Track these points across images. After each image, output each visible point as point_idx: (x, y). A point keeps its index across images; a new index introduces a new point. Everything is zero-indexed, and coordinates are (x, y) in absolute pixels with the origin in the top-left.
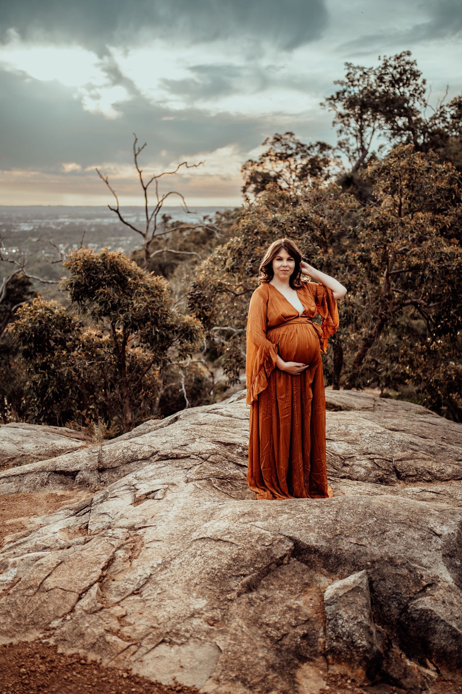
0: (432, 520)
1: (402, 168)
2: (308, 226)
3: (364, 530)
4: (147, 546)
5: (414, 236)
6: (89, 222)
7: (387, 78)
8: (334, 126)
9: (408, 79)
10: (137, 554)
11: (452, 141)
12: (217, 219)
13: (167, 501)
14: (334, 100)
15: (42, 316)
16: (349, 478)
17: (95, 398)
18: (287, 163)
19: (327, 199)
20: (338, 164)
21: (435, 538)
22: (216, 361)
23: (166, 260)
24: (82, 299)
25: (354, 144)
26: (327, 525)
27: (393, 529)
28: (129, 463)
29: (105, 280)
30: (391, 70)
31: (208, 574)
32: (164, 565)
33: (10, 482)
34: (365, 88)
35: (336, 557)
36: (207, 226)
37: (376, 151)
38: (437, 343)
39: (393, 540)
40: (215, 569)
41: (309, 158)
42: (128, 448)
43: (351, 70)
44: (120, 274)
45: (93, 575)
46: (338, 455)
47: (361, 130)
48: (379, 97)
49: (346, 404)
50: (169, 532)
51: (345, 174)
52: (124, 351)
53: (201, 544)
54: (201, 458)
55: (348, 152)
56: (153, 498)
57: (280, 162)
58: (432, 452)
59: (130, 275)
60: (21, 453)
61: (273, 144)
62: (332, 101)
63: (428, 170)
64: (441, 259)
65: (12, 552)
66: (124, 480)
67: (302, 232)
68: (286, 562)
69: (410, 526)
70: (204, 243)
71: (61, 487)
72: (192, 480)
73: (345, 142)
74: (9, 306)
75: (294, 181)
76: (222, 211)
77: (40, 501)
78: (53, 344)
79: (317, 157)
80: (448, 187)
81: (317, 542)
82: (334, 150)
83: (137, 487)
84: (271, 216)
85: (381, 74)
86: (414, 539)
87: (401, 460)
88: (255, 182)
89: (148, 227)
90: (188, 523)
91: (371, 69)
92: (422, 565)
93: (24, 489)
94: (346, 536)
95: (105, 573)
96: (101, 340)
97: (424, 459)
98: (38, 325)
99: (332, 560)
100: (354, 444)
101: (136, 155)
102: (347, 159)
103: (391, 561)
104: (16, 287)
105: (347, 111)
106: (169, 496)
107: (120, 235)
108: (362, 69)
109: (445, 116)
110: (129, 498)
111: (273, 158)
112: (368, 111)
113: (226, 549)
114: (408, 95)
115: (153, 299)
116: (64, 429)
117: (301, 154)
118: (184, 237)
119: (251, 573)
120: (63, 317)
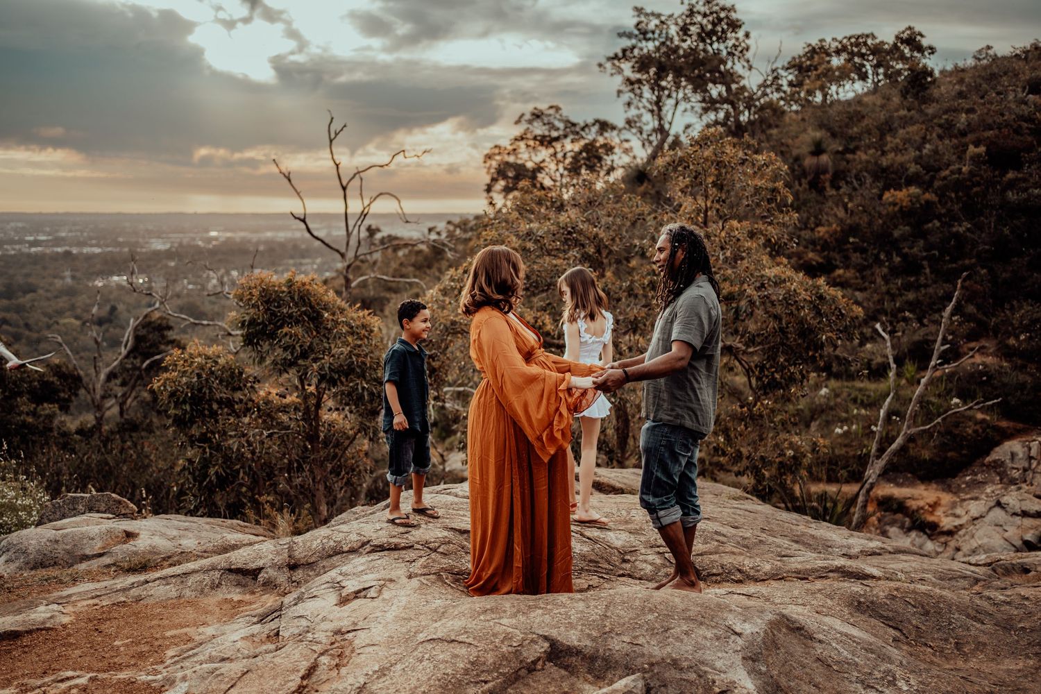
0: (731, 616)
1: (706, 160)
2: (576, 240)
3: (641, 626)
4: (359, 651)
5: (728, 254)
6: (254, 237)
7: (694, 29)
8: (618, 96)
9: (723, 31)
10: (345, 661)
11: (790, 118)
12: (449, 231)
13: (384, 600)
14: (619, 59)
15: (202, 367)
16: (630, 576)
17: (275, 485)
18: (551, 151)
19: (604, 202)
20: (626, 151)
21: (733, 637)
22: (448, 441)
23: (372, 293)
24: (258, 343)
25: (649, 122)
26: (594, 621)
27: (679, 626)
28: (330, 556)
29: (290, 316)
30: (699, 18)
31: (439, 680)
32: (382, 672)
33: (168, 584)
34: (663, 44)
35: (605, 659)
36: (434, 241)
37: (681, 133)
38: (762, 404)
39: (678, 639)
40: (448, 674)
41: (582, 143)
42: (328, 538)
43: (643, 18)
44: (312, 307)
45: (290, 684)
46: (617, 549)
47: (658, 103)
48: (684, 56)
49: (630, 486)
50: (386, 635)
51: (637, 166)
52: (317, 417)
53: (429, 646)
54: (428, 548)
55: (641, 133)
56: (365, 597)
57: (540, 148)
58: (746, 546)
59: (326, 309)
60: (180, 551)
61: (530, 122)
62: (616, 62)
63: (743, 162)
64: (763, 285)
65: (179, 666)
66: (326, 577)
67: (569, 249)
68: (539, 667)
69: (701, 624)
70: (429, 267)
71: (238, 590)
72: (416, 575)
73: (636, 119)
74: (138, 360)
75: (562, 175)
76: (457, 220)
77: (210, 608)
78: (215, 406)
79: (595, 141)
80: (770, 185)
81: (579, 641)
82: (620, 130)
83: (343, 584)
84: (524, 227)
85: (685, 24)
86: (706, 638)
87: (701, 555)
88: (505, 177)
89: (348, 244)
90: (412, 623)
91: (671, 16)
92: (715, 669)
93: (188, 593)
94: (617, 634)
95: (305, 683)
96: (284, 401)
97: (733, 553)
98: (195, 379)
99: (598, 663)
100: (638, 534)
101: (331, 141)
102: (640, 143)
103: (675, 664)
104: (149, 332)
105: (638, 76)
106: (386, 594)
107: (303, 257)
108: (658, 16)
109: (780, 82)
110: (333, 598)
111: (531, 143)
112: (667, 76)
113: (462, 651)
114: (724, 53)
115: (359, 342)
116: (235, 521)
117: (571, 137)
118: (399, 258)
119: (494, 679)
120: (230, 368)
